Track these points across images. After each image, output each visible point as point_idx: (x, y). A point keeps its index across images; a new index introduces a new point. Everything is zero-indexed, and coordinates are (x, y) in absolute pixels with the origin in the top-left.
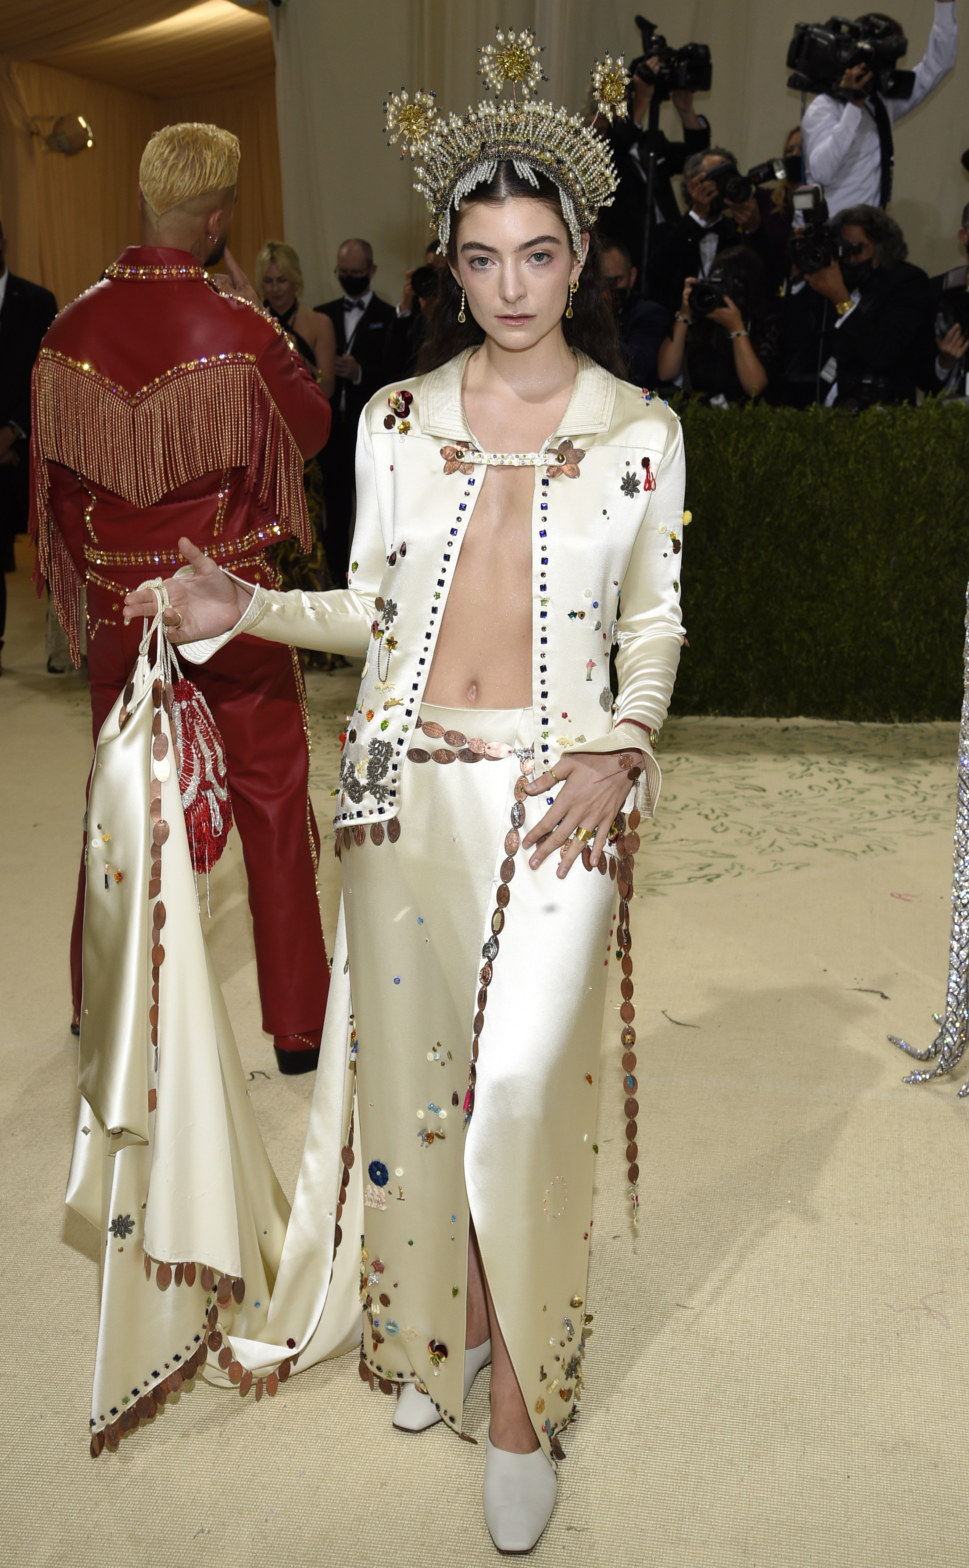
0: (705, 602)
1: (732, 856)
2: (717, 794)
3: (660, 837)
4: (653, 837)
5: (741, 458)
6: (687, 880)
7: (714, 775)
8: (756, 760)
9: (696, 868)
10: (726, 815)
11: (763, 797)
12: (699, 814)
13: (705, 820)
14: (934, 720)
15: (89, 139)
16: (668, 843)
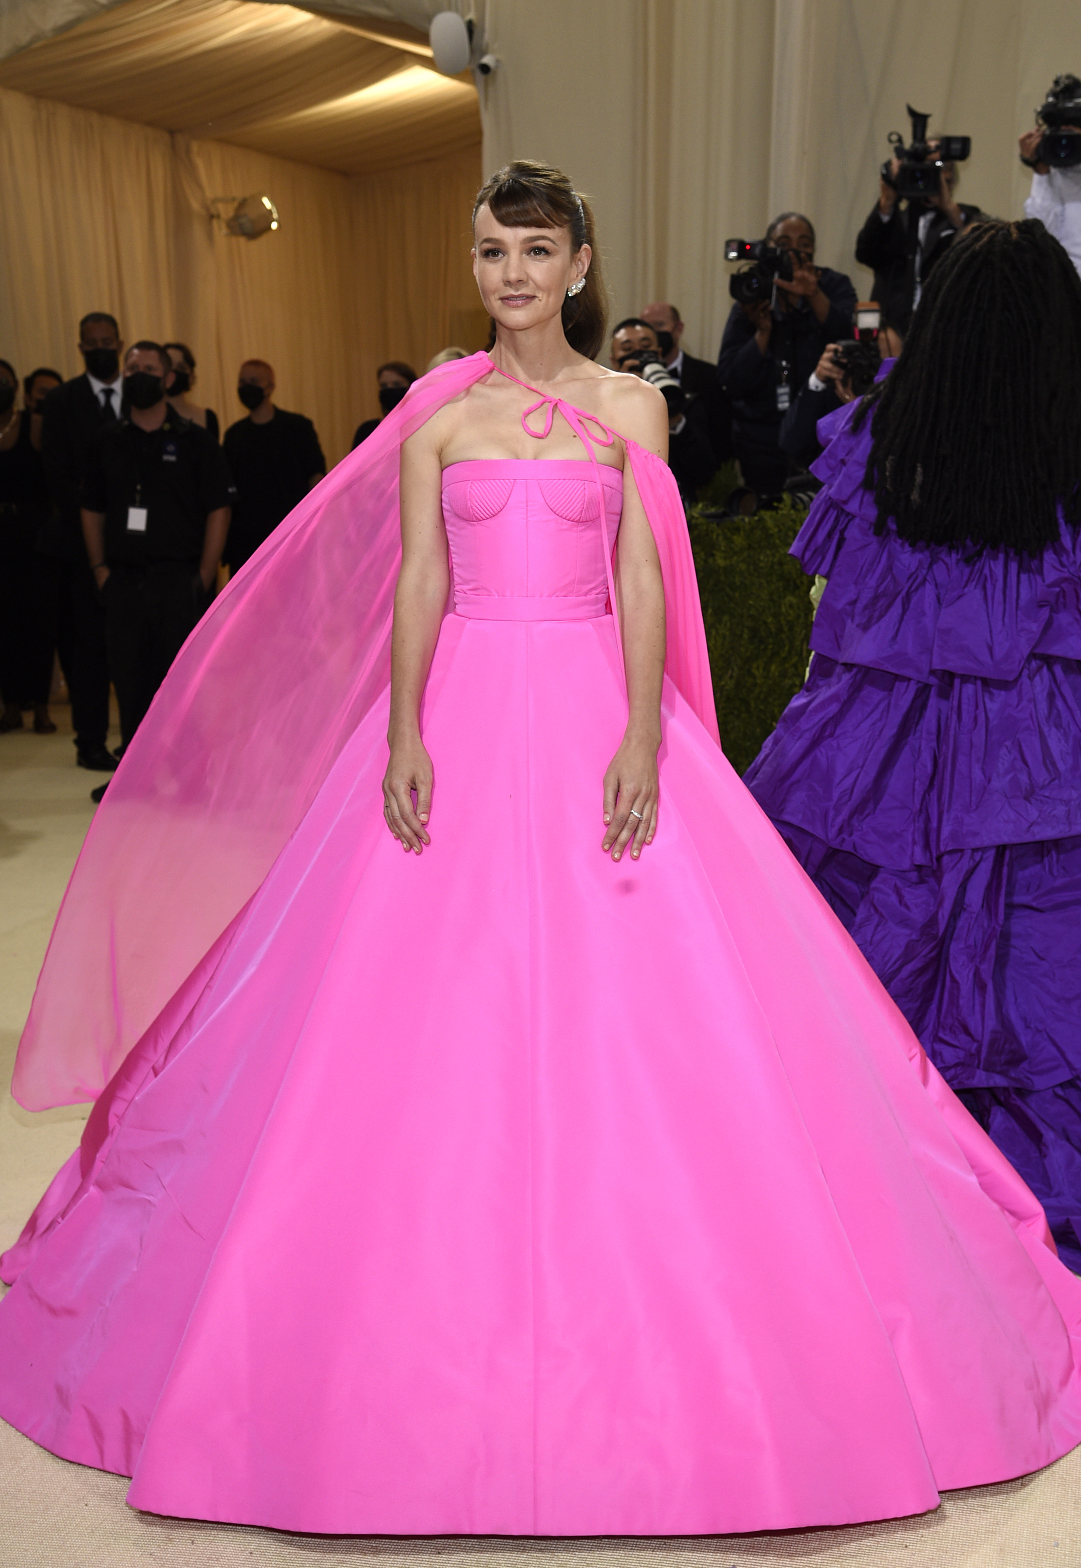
15: (274, 220)
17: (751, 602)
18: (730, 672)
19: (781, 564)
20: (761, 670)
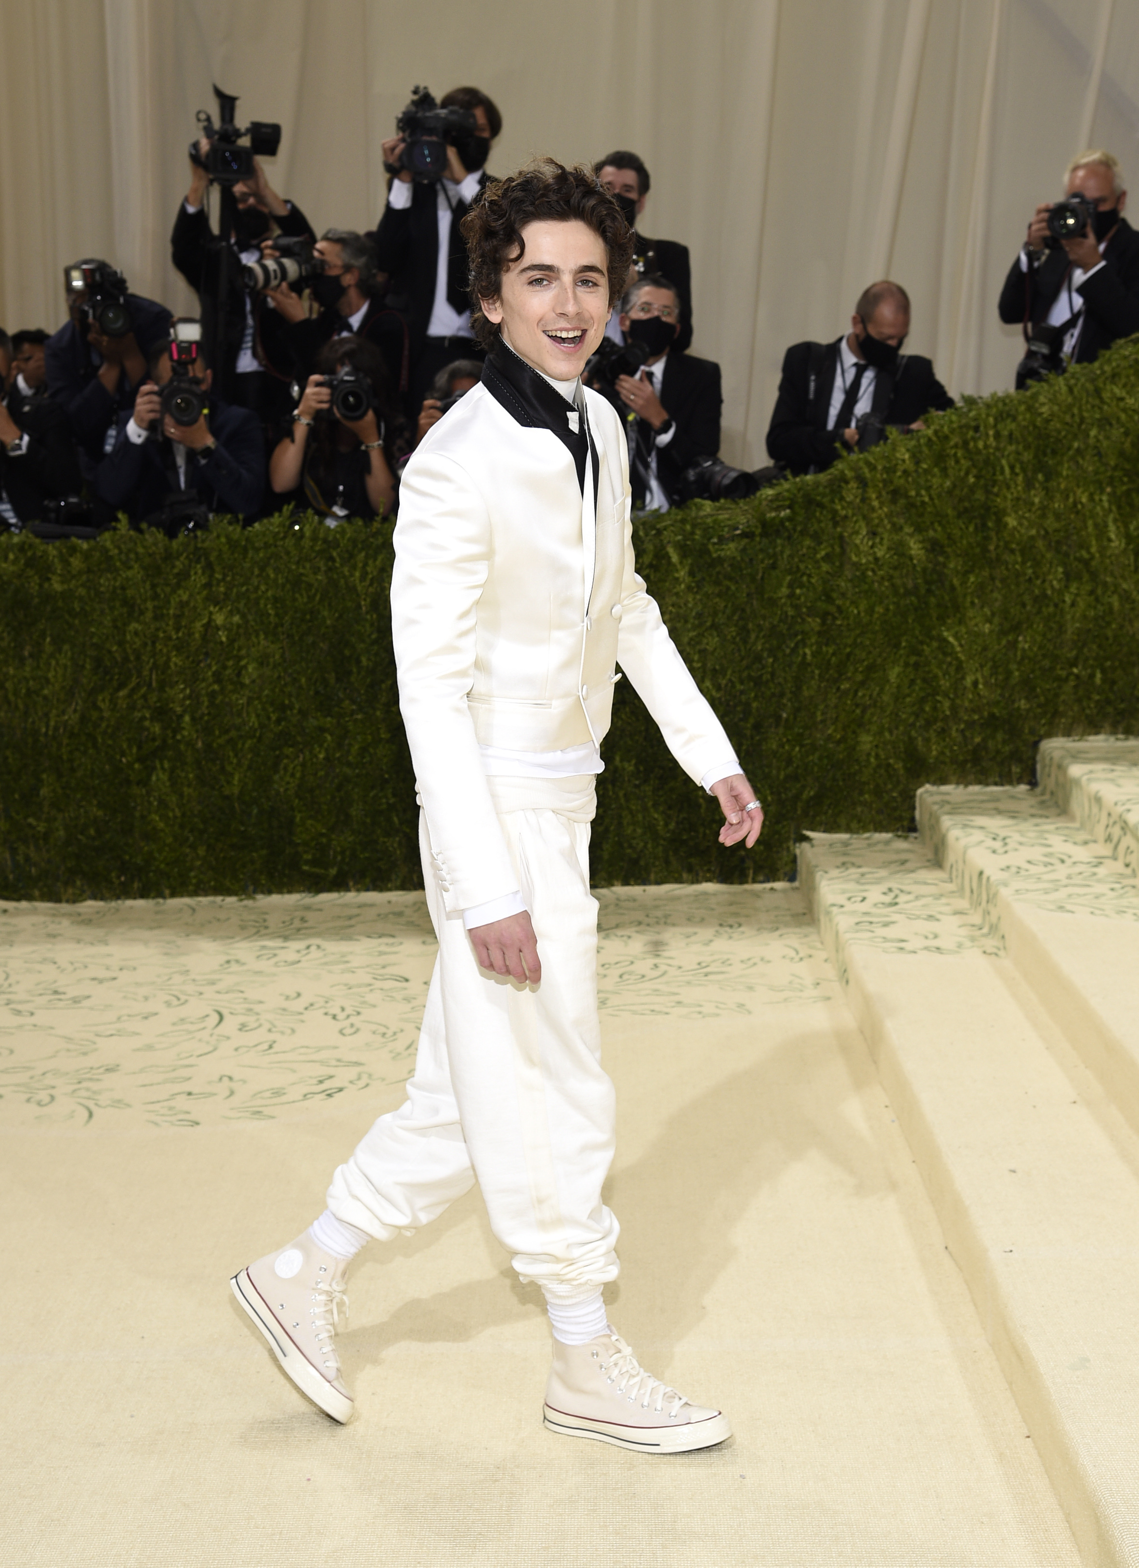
0: (338, 755)
1: (357, 1064)
2: (350, 988)
3: (275, 1045)
4: (266, 1046)
5: (371, 584)
6: (301, 1098)
7: (349, 965)
8: (401, 943)
9: (315, 1081)
10: (359, 1013)
11: (405, 989)
12: (326, 1014)
13: (333, 1021)
14: (613, 885)
16: (284, 1052)
17: (93, 630)
18: (74, 704)
19: (123, 588)
20: (107, 702)
